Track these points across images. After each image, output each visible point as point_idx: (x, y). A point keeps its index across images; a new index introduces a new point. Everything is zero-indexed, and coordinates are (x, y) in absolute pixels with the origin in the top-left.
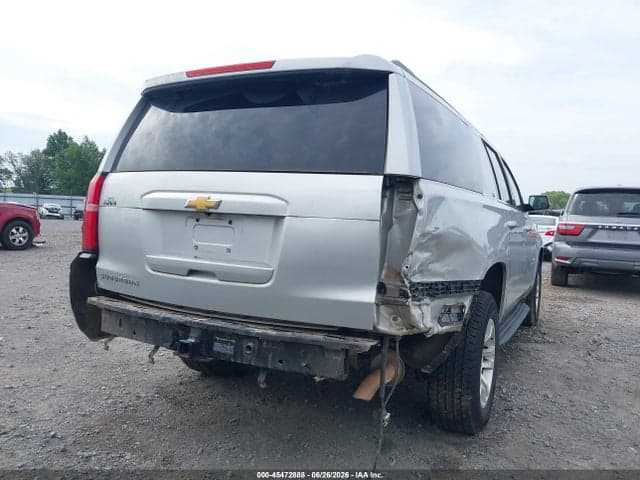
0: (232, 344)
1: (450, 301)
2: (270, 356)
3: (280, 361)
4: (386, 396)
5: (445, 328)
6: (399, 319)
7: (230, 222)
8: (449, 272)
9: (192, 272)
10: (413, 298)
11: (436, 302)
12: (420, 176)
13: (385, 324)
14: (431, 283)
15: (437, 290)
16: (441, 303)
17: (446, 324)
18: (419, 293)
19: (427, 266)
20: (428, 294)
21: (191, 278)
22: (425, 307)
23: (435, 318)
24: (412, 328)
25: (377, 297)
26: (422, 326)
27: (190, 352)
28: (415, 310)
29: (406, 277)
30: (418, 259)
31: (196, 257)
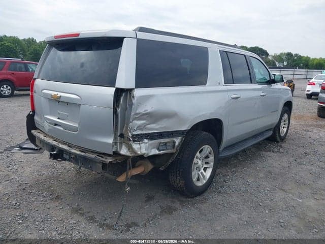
1: (163, 140)
2: (79, 162)
3: (83, 164)
5: (161, 152)
6: (130, 150)
7: (68, 104)
8: (161, 128)
9: (56, 125)
10: (134, 141)
11: (153, 141)
12: (133, 86)
13: (124, 151)
14: (149, 134)
15: (153, 136)
16: (157, 141)
17: (163, 150)
18: (139, 138)
19: (145, 126)
20: (147, 139)
21: (56, 127)
22: (143, 145)
23: (154, 148)
24: (136, 153)
25: (120, 140)
26: (139, 153)
27: (54, 157)
28: (136, 146)
29: (130, 132)
30: (136, 124)
31: (58, 118)
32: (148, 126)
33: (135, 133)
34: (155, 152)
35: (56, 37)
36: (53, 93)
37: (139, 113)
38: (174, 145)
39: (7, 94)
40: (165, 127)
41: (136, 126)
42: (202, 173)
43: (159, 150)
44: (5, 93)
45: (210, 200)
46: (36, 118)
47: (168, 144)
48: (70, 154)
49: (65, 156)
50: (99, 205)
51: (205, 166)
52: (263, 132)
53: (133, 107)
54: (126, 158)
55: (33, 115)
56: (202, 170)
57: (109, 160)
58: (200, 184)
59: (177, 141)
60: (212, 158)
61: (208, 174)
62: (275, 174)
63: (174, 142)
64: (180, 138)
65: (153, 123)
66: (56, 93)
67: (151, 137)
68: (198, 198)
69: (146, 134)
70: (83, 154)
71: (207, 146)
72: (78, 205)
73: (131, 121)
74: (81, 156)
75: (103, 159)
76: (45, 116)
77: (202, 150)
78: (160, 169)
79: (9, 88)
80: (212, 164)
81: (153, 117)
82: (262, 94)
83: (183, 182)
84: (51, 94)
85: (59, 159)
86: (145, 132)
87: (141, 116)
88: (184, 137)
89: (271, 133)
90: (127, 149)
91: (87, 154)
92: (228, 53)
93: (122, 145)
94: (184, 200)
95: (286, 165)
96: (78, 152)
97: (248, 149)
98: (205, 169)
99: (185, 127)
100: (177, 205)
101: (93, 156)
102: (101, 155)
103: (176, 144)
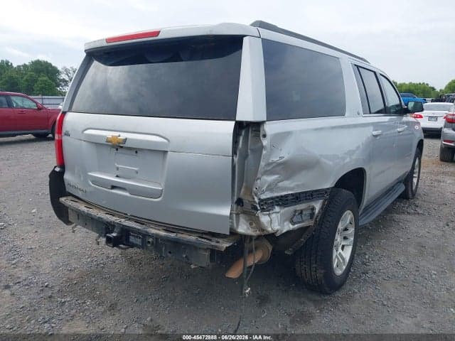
0: (140, 238)
1: (299, 207)
2: (164, 249)
3: (170, 253)
4: (247, 276)
5: (296, 226)
6: (254, 225)
7: (136, 152)
8: (298, 186)
9: (113, 187)
10: (263, 210)
11: (286, 209)
12: (265, 119)
13: (243, 228)
14: (282, 196)
15: (287, 200)
16: (291, 209)
17: (299, 222)
18: (268, 205)
19: (276, 185)
20: (278, 205)
21: (113, 191)
22: (274, 216)
23: (285, 221)
24: (263, 230)
25: (237, 208)
26: (270, 229)
27: (113, 242)
28: (264, 219)
29: (256, 195)
30: (266, 181)
31: (117, 176)
32: (280, 184)
33: (263, 197)
34: (288, 227)
35: (108, 40)
36: (109, 134)
37: (272, 163)
38: (312, 215)
40: (303, 185)
41: (267, 185)
42: (340, 254)
43: (293, 223)
46: (67, 176)
47: (304, 213)
48: (145, 235)
49: (132, 239)
50: (186, 317)
51: (343, 243)
53: (264, 152)
55: (62, 173)
56: (340, 250)
58: (339, 272)
59: (318, 206)
60: (352, 230)
61: (347, 255)
63: (313, 209)
64: (322, 201)
65: (287, 179)
66: (116, 134)
67: (283, 201)
68: (338, 294)
69: (277, 197)
70: (173, 235)
71: (349, 211)
72: (151, 320)
73: (259, 176)
75: (213, 243)
76: (90, 174)
78: (286, 252)
80: (352, 239)
81: (288, 168)
83: (322, 271)
84: (105, 137)
85: (122, 246)
86: (279, 194)
87: (274, 167)
88: (325, 200)
89: (402, 188)
90: (248, 224)
91: (179, 235)
92: (360, 69)
93: (239, 217)
94: (317, 298)
95: (438, 233)
96: (163, 233)
98: (342, 248)
99: (329, 184)
100: (310, 308)
102: (204, 236)
103: (317, 211)
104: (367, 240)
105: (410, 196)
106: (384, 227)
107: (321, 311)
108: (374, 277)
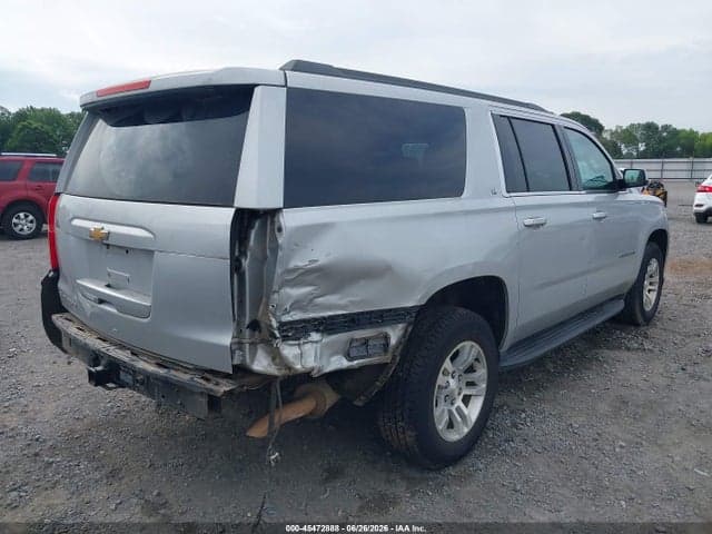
0: (131, 374)
1: (359, 334)
3: (163, 397)
5: (356, 362)
6: (277, 360)
7: (127, 252)
8: (354, 303)
9: (101, 301)
10: (285, 338)
11: (334, 337)
12: (282, 206)
13: (261, 364)
14: (324, 318)
15: (333, 324)
16: (343, 337)
17: (362, 358)
18: (297, 331)
19: (311, 300)
20: (317, 331)
21: (102, 306)
22: (307, 347)
23: (336, 353)
24: (290, 368)
25: (252, 336)
26: (299, 367)
27: (97, 379)
28: (289, 351)
29: (274, 315)
30: (289, 297)
31: (108, 286)
32: (319, 300)
33: (286, 318)
34: (340, 363)
35: (99, 93)
36: (91, 226)
37: (295, 270)
38: (387, 345)
39: (26, 231)
40: (362, 301)
41: (290, 301)
42: (458, 409)
43: (349, 357)
44: (21, 230)
45: (480, 475)
46: (61, 285)
47: (370, 343)
48: (134, 372)
49: (122, 375)
50: (209, 493)
51: (466, 391)
52: (601, 305)
53: (280, 253)
54: (267, 379)
55: (56, 279)
56: (459, 403)
57: (224, 387)
58: (453, 436)
59: (395, 334)
60: (482, 372)
61: (474, 411)
62: (638, 406)
63: (386, 337)
64: (401, 326)
65: (333, 292)
66: (98, 225)
67: (328, 325)
68: (451, 471)
69: (315, 319)
70: (162, 371)
71: (468, 344)
72: (159, 494)
73: (275, 287)
74: (157, 378)
75: (210, 386)
76: (79, 281)
77: (458, 351)
78: (355, 403)
79: (31, 217)
80: (484, 386)
81: (331, 277)
82: (596, 215)
83: (413, 434)
84: (88, 230)
85: (110, 385)
86: (312, 315)
87: (303, 274)
88: (409, 324)
89: (620, 306)
90: (270, 359)
91: (173, 372)
92: (513, 121)
93: (256, 350)
95: (662, 381)
97: (569, 345)
98: (466, 400)
99: (413, 300)
100: (400, 489)
101: (184, 377)
102: (207, 375)
103: (393, 341)
104: (538, 389)
105: (640, 320)
106: (577, 369)
107: (413, 495)
108: (522, 447)
